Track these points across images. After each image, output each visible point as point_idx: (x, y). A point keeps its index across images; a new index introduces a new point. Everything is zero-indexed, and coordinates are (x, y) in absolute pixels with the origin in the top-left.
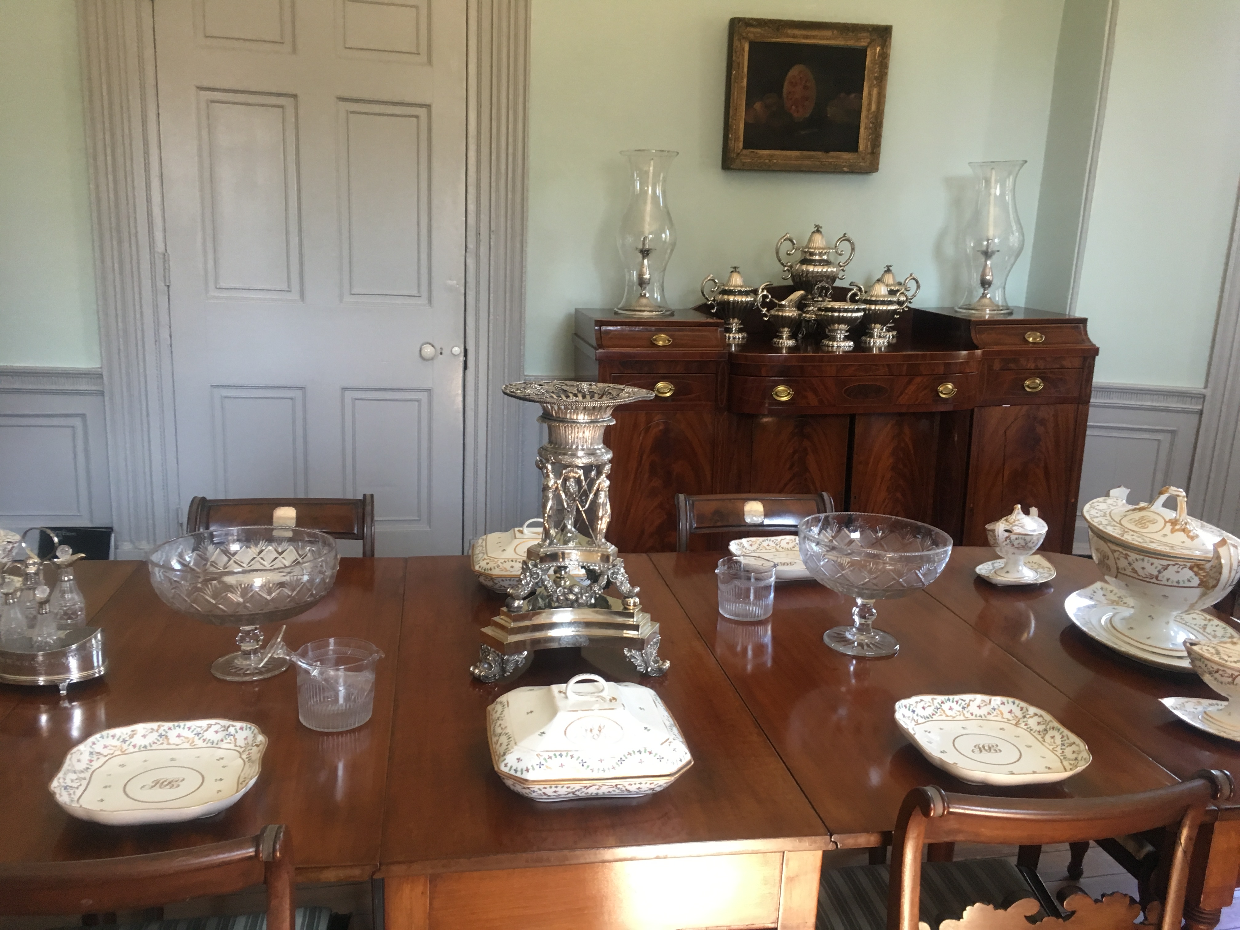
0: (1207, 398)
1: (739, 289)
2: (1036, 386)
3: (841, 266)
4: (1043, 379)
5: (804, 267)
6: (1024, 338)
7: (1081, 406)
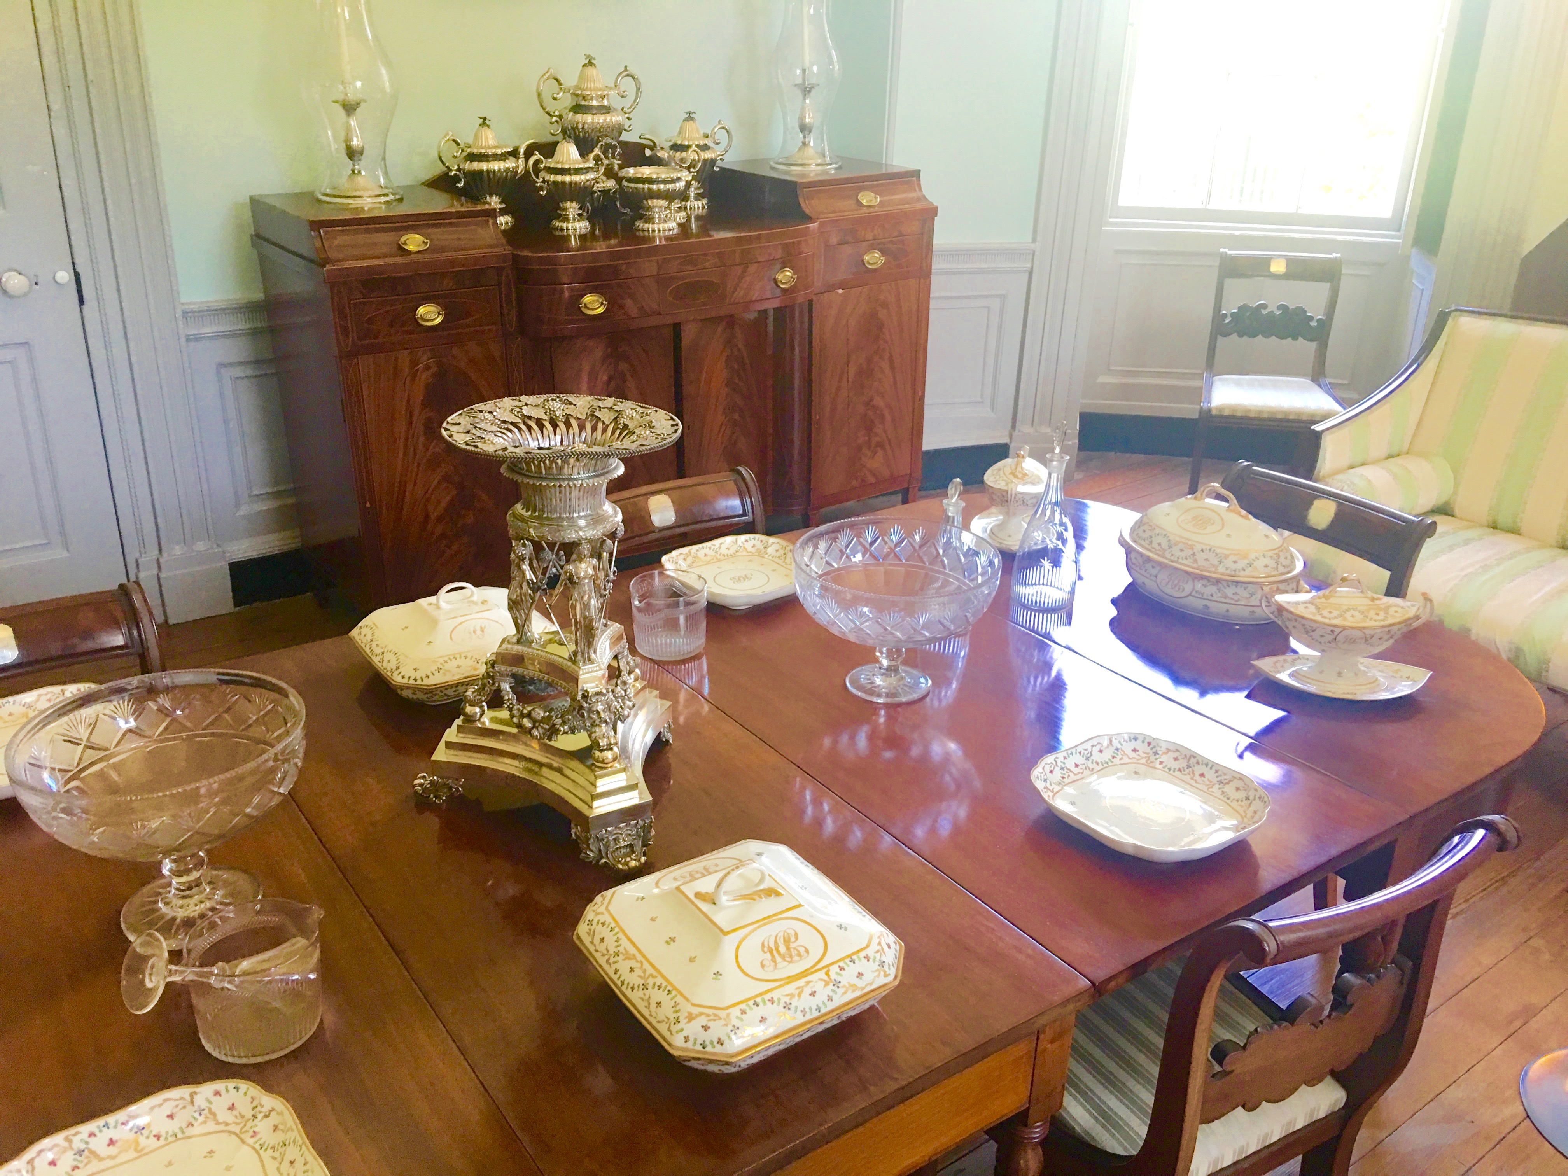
0: (1037, 253)
1: (494, 151)
2: (875, 261)
3: (625, 113)
4: (883, 252)
5: (579, 117)
6: (858, 201)
7: (922, 280)
